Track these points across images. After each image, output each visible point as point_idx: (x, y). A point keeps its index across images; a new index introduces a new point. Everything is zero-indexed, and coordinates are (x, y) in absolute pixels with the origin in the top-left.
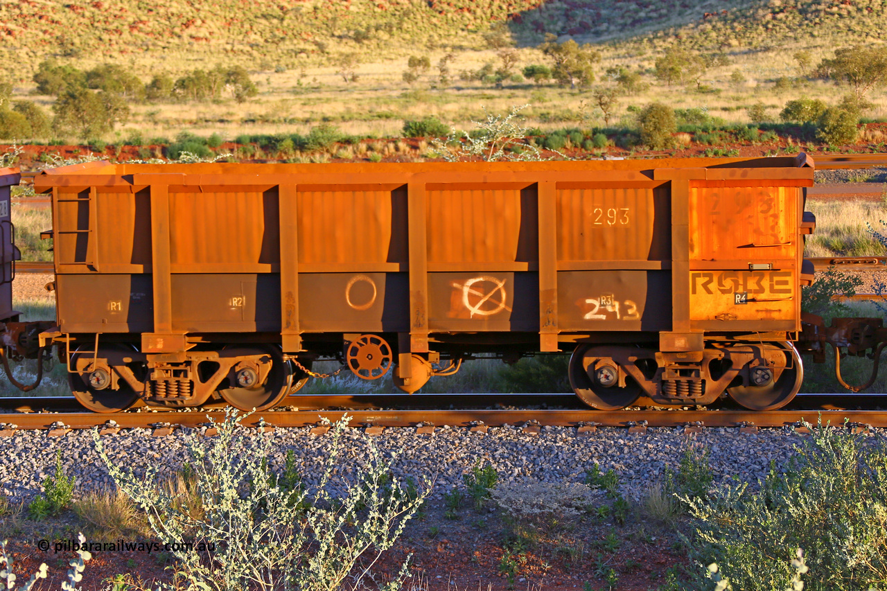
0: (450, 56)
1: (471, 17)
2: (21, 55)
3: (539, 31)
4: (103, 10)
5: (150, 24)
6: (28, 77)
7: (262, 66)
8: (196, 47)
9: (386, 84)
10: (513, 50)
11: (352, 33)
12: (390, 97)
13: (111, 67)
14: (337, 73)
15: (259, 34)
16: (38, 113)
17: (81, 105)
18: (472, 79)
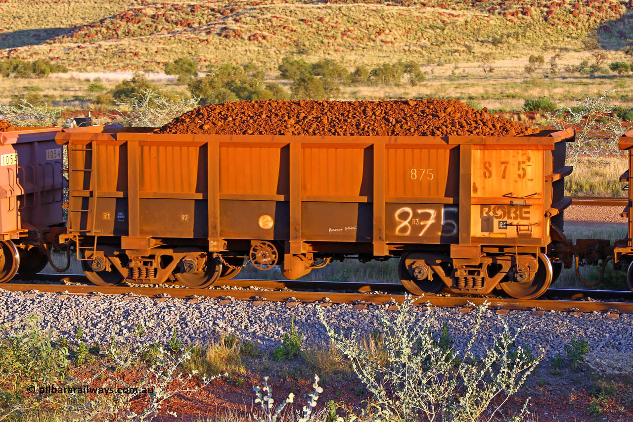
0: (558, 55)
1: (575, 29)
2: (271, 52)
3: (623, 38)
4: (325, 23)
5: (355, 32)
6: (274, 68)
7: (428, 61)
8: (385, 48)
9: (513, 74)
10: (604, 52)
11: (490, 39)
12: (515, 83)
13: (329, 61)
14: (479, 66)
15: (427, 39)
16: (281, 91)
17: (309, 86)
18: (574, 71)
